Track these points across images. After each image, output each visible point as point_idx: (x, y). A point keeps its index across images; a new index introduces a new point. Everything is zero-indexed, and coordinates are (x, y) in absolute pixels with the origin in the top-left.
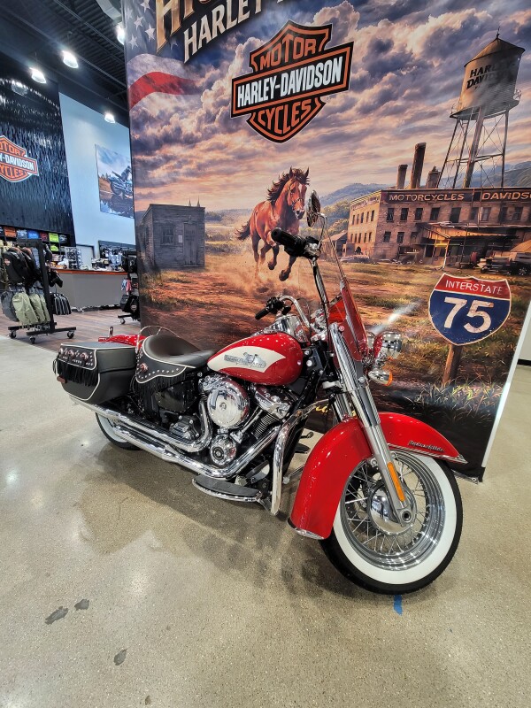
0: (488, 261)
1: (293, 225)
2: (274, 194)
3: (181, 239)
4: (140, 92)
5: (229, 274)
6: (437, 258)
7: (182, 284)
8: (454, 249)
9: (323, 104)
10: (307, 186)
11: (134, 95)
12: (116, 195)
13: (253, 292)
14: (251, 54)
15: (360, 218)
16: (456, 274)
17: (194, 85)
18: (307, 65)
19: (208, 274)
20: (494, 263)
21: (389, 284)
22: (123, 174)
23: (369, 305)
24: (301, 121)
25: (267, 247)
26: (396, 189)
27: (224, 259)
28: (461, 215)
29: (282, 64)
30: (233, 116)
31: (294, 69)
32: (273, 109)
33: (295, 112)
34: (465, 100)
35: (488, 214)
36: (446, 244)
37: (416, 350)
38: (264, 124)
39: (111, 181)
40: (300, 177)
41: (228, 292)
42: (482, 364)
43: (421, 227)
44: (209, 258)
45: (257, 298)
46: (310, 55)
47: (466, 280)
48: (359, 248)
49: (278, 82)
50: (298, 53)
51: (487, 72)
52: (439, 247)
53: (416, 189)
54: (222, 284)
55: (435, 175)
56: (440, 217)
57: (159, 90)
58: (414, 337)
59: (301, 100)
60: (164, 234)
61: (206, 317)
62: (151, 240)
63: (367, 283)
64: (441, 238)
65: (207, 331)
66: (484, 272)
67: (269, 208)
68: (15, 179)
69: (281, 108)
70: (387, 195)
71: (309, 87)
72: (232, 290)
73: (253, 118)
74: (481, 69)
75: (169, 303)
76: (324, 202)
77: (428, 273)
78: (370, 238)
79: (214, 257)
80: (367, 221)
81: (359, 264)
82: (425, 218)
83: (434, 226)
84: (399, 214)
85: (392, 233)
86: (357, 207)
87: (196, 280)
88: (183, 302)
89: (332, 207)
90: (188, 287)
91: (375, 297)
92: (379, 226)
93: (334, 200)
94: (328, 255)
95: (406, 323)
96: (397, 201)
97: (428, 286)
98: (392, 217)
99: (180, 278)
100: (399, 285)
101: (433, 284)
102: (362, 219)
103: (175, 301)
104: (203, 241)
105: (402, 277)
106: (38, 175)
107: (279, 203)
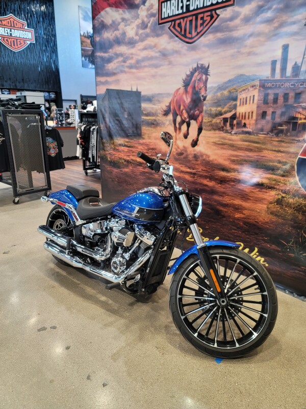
1: (199, 105)
3: (126, 116)
4: (100, 7)
5: (158, 142)
6: (300, 132)
7: (127, 148)
9: (218, 15)
10: (208, 76)
13: (173, 155)
15: (245, 101)
19: (144, 141)
21: (266, 151)
24: (204, 28)
25: (183, 122)
26: (270, 78)
27: (154, 130)
30: (159, 24)
32: (185, 19)
33: (200, 22)
37: (288, 203)
38: (179, 30)
40: (204, 70)
43: (288, 107)
44: (145, 129)
45: (177, 159)
48: (245, 124)
52: (301, 123)
53: (284, 78)
54: (153, 149)
56: (301, 100)
57: (110, 6)
58: (285, 193)
59: (203, 13)
61: (143, 173)
62: (107, 116)
63: (250, 150)
68: (16, 50)
69: (191, 18)
70: (263, 83)
71: (209, 4)
73: (172, 26)
75: (119, 162)
76: (220, 88)
77: (294, 143)
78: (252, 116)
79: (147, 128)
80: (250, 103)
81: (245, 135)
82: (291, 101)
83: (297, 107)
84: (272, 98)
85: (268, 113)
86: (243, 92)
87: (136, 145)
88: (128, 162)
89: (226, 93)
90: (131, 151)
91: (257, 161)
92: (258, 107)
93: (227, 87)
94: (225, 128)
95: (280, 182)
96: (270, 88)
97: (293, 153)
98: (267, 100)
99: (126, 144)
100: (274, 152)
101: (298, 151)
102: (247, 101)
103: (123, 161)
104: (140, 116)
105: (275, 146)
106: (34, 42)
107: (190, 89)
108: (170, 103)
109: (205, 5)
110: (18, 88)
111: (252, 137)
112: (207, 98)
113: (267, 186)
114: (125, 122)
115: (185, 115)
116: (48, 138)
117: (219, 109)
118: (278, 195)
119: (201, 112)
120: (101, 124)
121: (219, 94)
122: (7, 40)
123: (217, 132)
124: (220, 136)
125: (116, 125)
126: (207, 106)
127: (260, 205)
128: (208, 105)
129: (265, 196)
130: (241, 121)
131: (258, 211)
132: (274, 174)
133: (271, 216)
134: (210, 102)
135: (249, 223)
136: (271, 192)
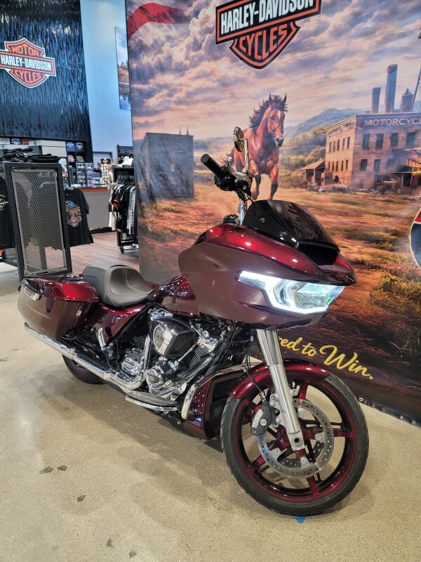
1: (273, 153)
2: (256, 122)
3: (173, 170)
4: (137, 22)
5: (216, 204)
6: (415, 187)
7: (175, 214)
9: (298, 28)
10: (285, 112)
11: (131, 25)
15: (336, 145)
17: (183, 14)
19: (198, 204)
21: (368, 215)
23: (349, 238)
24: (278, 46)
26: (371, 113)
27: (211, 188)
30: (217, 43)
32: (253, 35)
33: (273, 38)
37: (400, 290)
38: (245, 50)
40: (279, 104)
43: (397, 153)
44: (198, 187)
48: (337, 177)
49: (257, 8)
52: (417, 175)
53: (391, 113)
54: (210, 215)
55: (408, 99)
56: (416, 142)
57: (151, 19)
58: (395, 274)
59: (277, 25)
62: (147, 169)
63: (345, 214)
68: (31, 85)
69: (260, 33)
70: (362, 122)
73: (235, 45)
75: (163, 234)
76: (302, 128)
77: (407, 204)
78: (347, 166)
79: (202, 186)
80: (343, 149)
81: (337, 194)
82: (401, 144)
83: (410, 152)
84: (375, 141)
85: (368, 161)
86: (333, 134)
87: (187, 210)
88: (175, 232)
89: (310, 134)
90: (180, 217)
91: (355, 230)
92: (355, 153)
93: (312, 127)
94: (309, 184)
95: (387, 259)
96: (372, 127)
97: (406, 218)
98: (368, 144)
99: (173, 208)
100: (378, 217)
101: (413, 215)
102: (338, 146)
103: (169, 232)
104: (192, 170)
105: (380, 208)
106: (55, 76)
107: (260, 130)
108: (233, 151)
109: (280, 15)
110: (33, 136)
112: (284, 143)
113: (369, 264)
114: (171, 178)
115: (254, 167)
116: (68, 202)
117: (301, 157)
118: (385, 277)
119: (276, 162)
120: (139, 182)
121: (300, 137)
122: (18, 73)
123: (298, 189)
124: (302, 196)
125: (159, 183)
126: (284, 154)
127: (359, 291)
128: (285, 152)
129: (367, 280)
130: (331, 173)
131: (358, 300)
132: (380, 248)
133: (376, 307)
134: (288, 148)
135: (344, 317)
136: (375, 273)
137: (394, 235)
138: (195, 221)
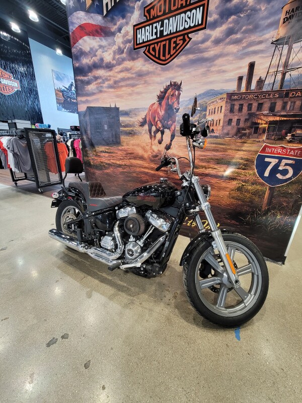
0: (293, 135)
1: (172, 116)
2: (161, 98)
3: (106, 127)
4: (77, 36)
5: (135, 147)
6: (260, 134)
7: (108, 154)
8: (271, 129)
9: (190, 39)
10: (181, 92)
11: (73, 38)
12: (65, 100)
13: (149, 158)
14: (145, 8)
15: (213, 111)
16: (272, 144)
17: (110, 30)
18: (180, 14)
19: (123, 147)
20: (296, 137)
21: (231, 151)
22: (69, 87)
23: (218, 164)
24: (177, 51)
25: (157, 131)
26: (236, 92)
27: (132, 138)
28: (277, 107)
29: (164, 14)
30: (135, 49)
31: (172, 16)
33: (173, 45)
34: (282, 31)
35: (294, 106)
36: (266, 126)
37: (247, 190)
38: (153, 53)
39: (62, 91)
40: (177, 87)
41: (135, 158)
42: (286, 197)
43: (251, 115)
44: (123, 138)
45: (152, 161)
46: (182, 7)
47: (278, 148)
48: (213, 130)
49: (162, 26)
50: (174, 5)
51: (297, 12)
52: (262, 128)
53: (249, 91)
54: (131, 154)
55: (261, 82)
56: (263, 108)
57: (89, 34)
58: (245, 182)
59: (177, 37)
60: (96, 124)
61: (122, 173)
62: (89, 128)
63: (217, 151)
64: (263, 122)
65: (124, 181)
66: (290, 142)
67: (158, 107)
68: (7, 93)
69: (164, 43)
70: (230, 96)
71: (182, 28)
72: (137, 157)
73: (147, 50)
74: (293, 9)
75: (101, 165)
77: (255, 143)
78: (219, 123)
79: (126, 137)
80: (218, 113)
81: (213, 139)
82: (254, 110)
83: (259, 114)
84: (238, 108)
85: (233, 120)
86: (212, 104)
87: (116, 151)
88: (109, 164)
90: (112, 156)
91: (222, 159)
92: (225, 116)
95: (241, 174)
96: (235, 100)
97: (254, 151)
98: (233, 110)
99: (107, 150)
100: (237, 151)
101: (258, 150)
102: (215, 111)
103: (105, 164)
104: (119, 128)
105: (239, 146)
106: (20, 90)
107: (163, 103)
108: (146, 116)
109: (178, 30)
111: (219, 140)
113: (230, 177)
114: (105, 133)
115: (160, 125)
118: (239, 184)
119: (174, 122)
120: (83, 136)
121: (190, 106)
126: (179, 117)
127: (223, 192)
129: (228, 186)
131: (222, 197)
132: (238, 168)
133: (232, 200)
134: (182, 113)
136: (233, 182)
137: (246, 161)
138: (122, 158)
